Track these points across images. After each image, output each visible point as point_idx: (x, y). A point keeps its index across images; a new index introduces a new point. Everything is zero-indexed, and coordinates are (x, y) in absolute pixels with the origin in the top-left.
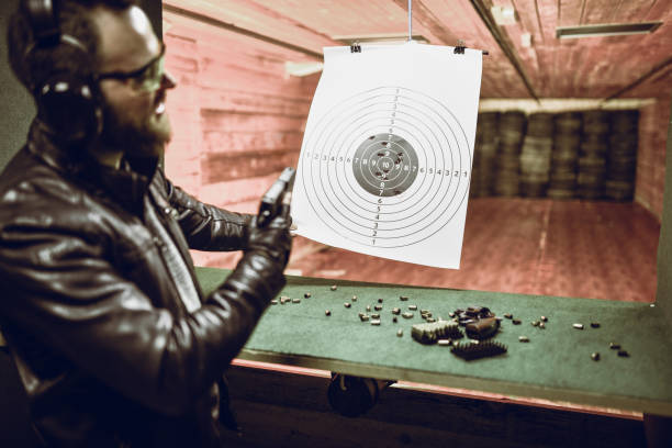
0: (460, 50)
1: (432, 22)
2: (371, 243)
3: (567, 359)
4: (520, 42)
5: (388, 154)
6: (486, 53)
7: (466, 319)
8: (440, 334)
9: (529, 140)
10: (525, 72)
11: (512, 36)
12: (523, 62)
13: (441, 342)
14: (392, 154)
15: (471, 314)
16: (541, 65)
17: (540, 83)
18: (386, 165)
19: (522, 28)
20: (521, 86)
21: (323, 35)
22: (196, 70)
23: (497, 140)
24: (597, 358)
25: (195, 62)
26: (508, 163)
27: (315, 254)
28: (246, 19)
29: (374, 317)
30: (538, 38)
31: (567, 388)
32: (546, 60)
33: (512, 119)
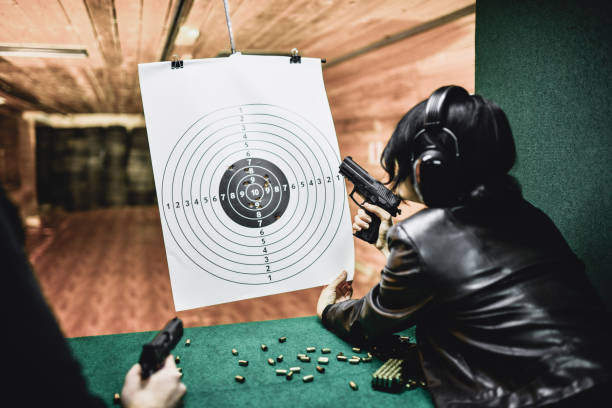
2: (268, 280)
5: (253, 180)
6: (323, 62)
9: (133, 153)
14: (257, 179)
18: (255, 192)
23: (103, 153)
33: (115, 133)
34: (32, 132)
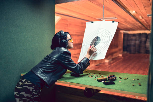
0: (113, 22)
1: (117, 14)
3: (127, 86)
4: (139, 18)
7: (110, 77)
8: (102, 80)
9: (148, 40)
10: (143, 24)
11: (137, 17)
12: (142, 22)
13: (102, 81)
15: (111, 76)
16: (147, 23)
17: (148, 27)
19: (138, 15)
20: (143, 27)
21: (94, 18)
22: (67, 26)
23: (140, 40)
24: (134, 86)
25: (67, 25)
26: (143, 45)
27: (94, 66)
28: (77, 15)
29: (91, 76)
30: (143, 17)
31: (124, 90)
32: (147, 21)
33: (144, 35)
34: (122, 35)
